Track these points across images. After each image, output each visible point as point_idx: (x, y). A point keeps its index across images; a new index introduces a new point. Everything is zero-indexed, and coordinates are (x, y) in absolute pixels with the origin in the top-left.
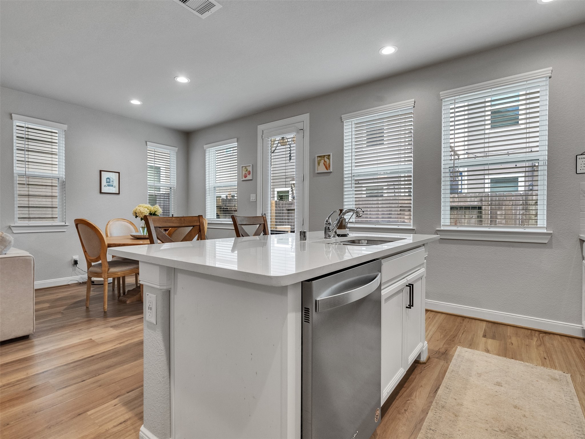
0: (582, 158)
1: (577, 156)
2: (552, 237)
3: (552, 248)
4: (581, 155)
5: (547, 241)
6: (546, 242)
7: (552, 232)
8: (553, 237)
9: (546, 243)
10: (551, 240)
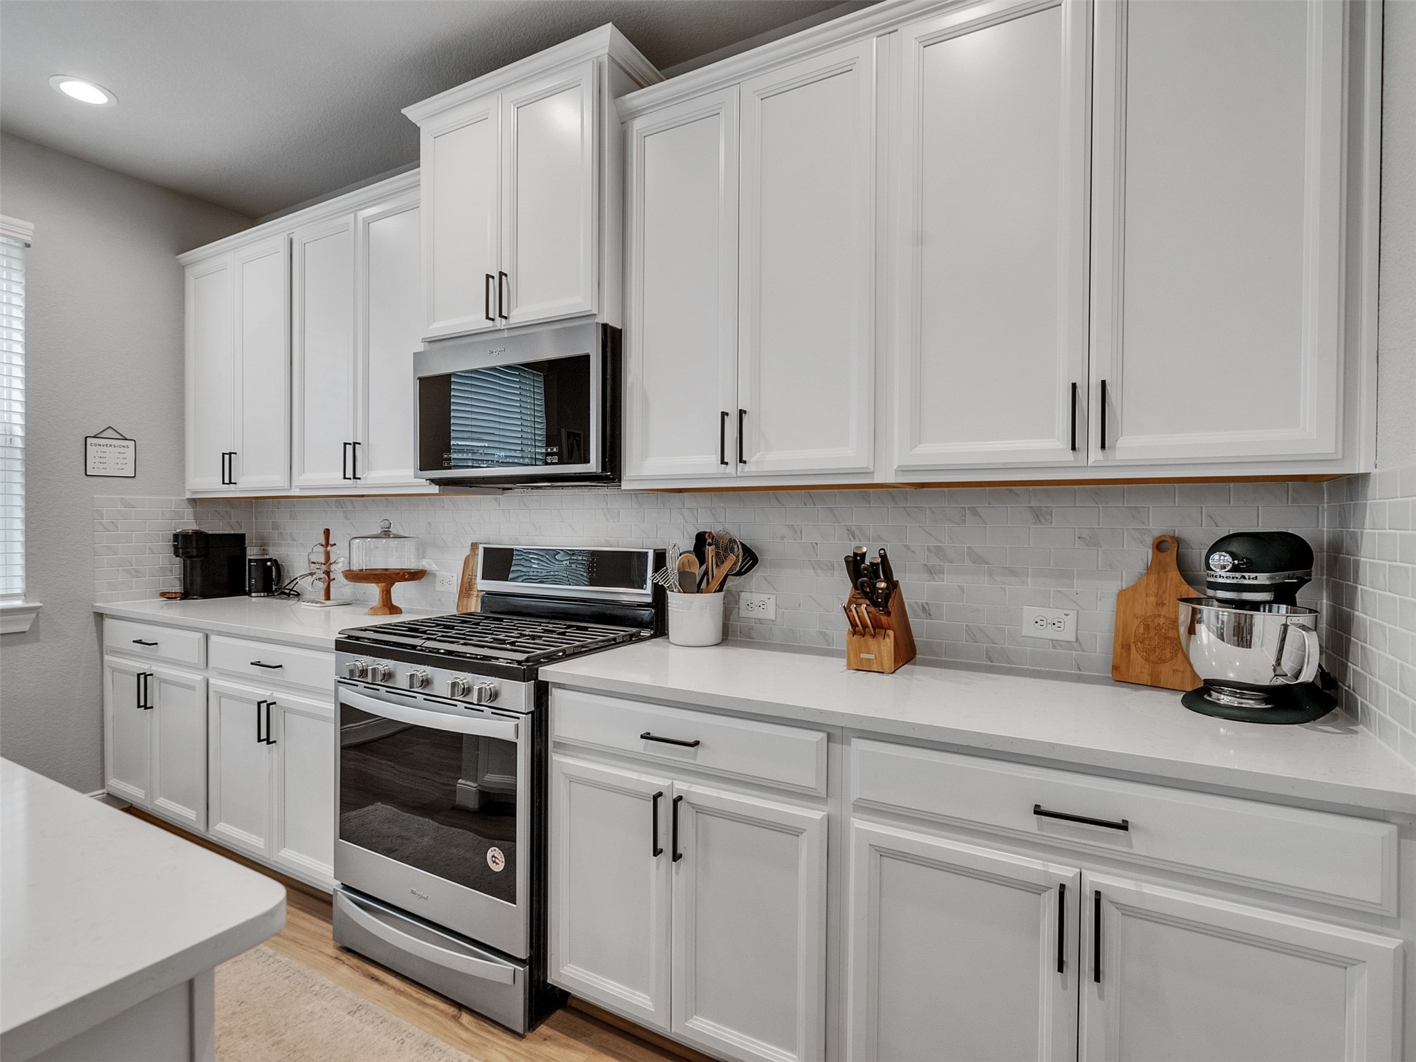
0: (95, 445)
1: (86, 438)
2: (38, 614)
3: (38, 640)
4: (94, 437)
5: (29, 626)
6: (26, 627)
7: (38, 604)
8: (40, 615)
9: (25, 632)
10: (35, 623)
